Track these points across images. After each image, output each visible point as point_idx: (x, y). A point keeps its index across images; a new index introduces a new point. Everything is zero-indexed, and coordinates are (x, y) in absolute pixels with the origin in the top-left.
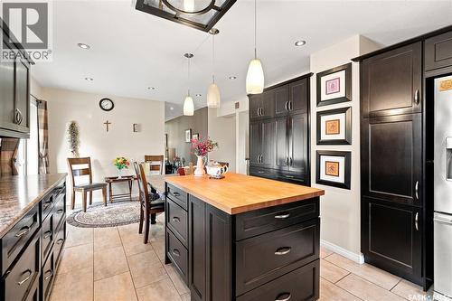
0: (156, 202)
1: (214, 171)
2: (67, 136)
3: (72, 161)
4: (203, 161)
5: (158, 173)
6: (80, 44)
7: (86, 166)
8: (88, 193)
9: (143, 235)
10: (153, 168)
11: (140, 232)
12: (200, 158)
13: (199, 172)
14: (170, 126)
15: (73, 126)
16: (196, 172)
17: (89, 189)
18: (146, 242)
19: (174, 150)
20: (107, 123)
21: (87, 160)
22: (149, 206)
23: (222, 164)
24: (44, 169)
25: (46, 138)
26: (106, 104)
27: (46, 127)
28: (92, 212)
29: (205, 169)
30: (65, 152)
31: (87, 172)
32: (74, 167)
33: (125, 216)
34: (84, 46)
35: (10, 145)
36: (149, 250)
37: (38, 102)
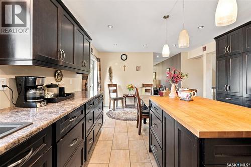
0: (145, 111)
1: (184, 95)
2: (108, 74)
3: (110, 86)
4: (176, 87)
5: (149, 94)
6: (108, 26)
7: (115, 88)
8: (116, 102)
9: (138, 129)
10: (146, 91)
11: (137, 127)
12: (173, 85)
13: (172, 95)
15: (110, 69)
16: (170, 95)
17: (116, 99)
18: (140, 134)
19: (160, 81)
20: (124, 67)
21: (115, 85)
22: (142, 113)
23: (191, 90)
24: (99, 88)
25: (100, 75)
26: (124, 57)
27: (100, 70)
28: (117, 111)
29: (177, 93)
30: (107, 82)
31: (115, 91)
32: (111, 88)
33: (131, 116)
34: (110, 27)
35: (85, 77)
36: (140, 139)
37: (97, 59)
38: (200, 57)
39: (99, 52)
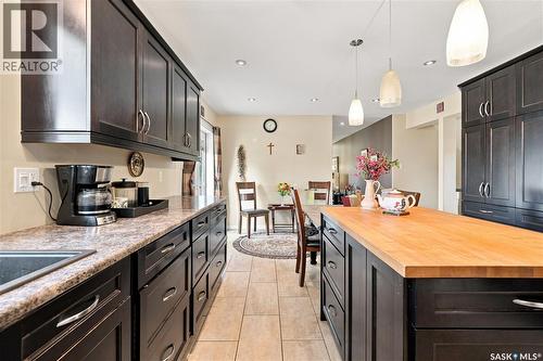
0: (314, 237)
1: (390, 202)
2: (236, 161)
3: (240, 186)
4: (375, 187)
5: (324, 202)
6: (237, 61)
7: (251, 191)
8: (252, 219)
9: (299, 276)
10: (318, 197)
11: (297, 272)
12: (369, 184)
13: (367, 203)
14: (342, 147)
15: (241, 149)
16: (363, 203)
17: (253, 214)
18: (302, 285)
19: (347, 177)
20: (271, 146)
21: (252, 185)
22: (306, 241)
23: (405, 194)
24: (218, 191)
25: (220, 162)
26: (270, 125)
27: (219, 153)
28: (255, 239)
29: (377, 199)
30: (234, 177)
31: (251, 197)
32: (242, 191)
33: (284, 249)
34: (241, 63)
35: (189, 168)
36: (303, 295)
37: (214, 129)
38: (432, 126)
39: (218, 115)
